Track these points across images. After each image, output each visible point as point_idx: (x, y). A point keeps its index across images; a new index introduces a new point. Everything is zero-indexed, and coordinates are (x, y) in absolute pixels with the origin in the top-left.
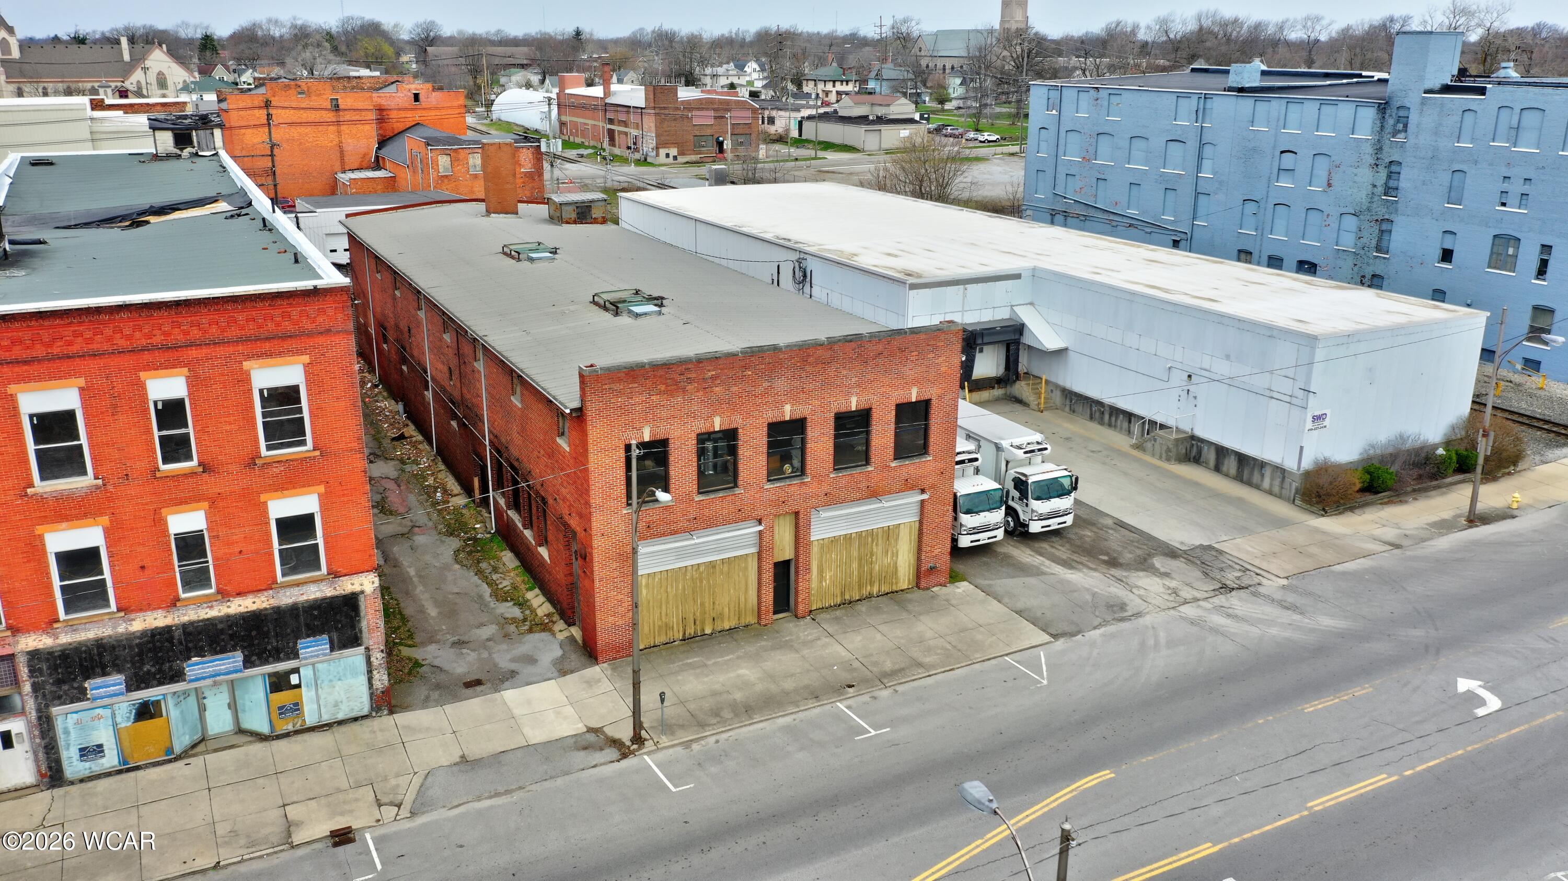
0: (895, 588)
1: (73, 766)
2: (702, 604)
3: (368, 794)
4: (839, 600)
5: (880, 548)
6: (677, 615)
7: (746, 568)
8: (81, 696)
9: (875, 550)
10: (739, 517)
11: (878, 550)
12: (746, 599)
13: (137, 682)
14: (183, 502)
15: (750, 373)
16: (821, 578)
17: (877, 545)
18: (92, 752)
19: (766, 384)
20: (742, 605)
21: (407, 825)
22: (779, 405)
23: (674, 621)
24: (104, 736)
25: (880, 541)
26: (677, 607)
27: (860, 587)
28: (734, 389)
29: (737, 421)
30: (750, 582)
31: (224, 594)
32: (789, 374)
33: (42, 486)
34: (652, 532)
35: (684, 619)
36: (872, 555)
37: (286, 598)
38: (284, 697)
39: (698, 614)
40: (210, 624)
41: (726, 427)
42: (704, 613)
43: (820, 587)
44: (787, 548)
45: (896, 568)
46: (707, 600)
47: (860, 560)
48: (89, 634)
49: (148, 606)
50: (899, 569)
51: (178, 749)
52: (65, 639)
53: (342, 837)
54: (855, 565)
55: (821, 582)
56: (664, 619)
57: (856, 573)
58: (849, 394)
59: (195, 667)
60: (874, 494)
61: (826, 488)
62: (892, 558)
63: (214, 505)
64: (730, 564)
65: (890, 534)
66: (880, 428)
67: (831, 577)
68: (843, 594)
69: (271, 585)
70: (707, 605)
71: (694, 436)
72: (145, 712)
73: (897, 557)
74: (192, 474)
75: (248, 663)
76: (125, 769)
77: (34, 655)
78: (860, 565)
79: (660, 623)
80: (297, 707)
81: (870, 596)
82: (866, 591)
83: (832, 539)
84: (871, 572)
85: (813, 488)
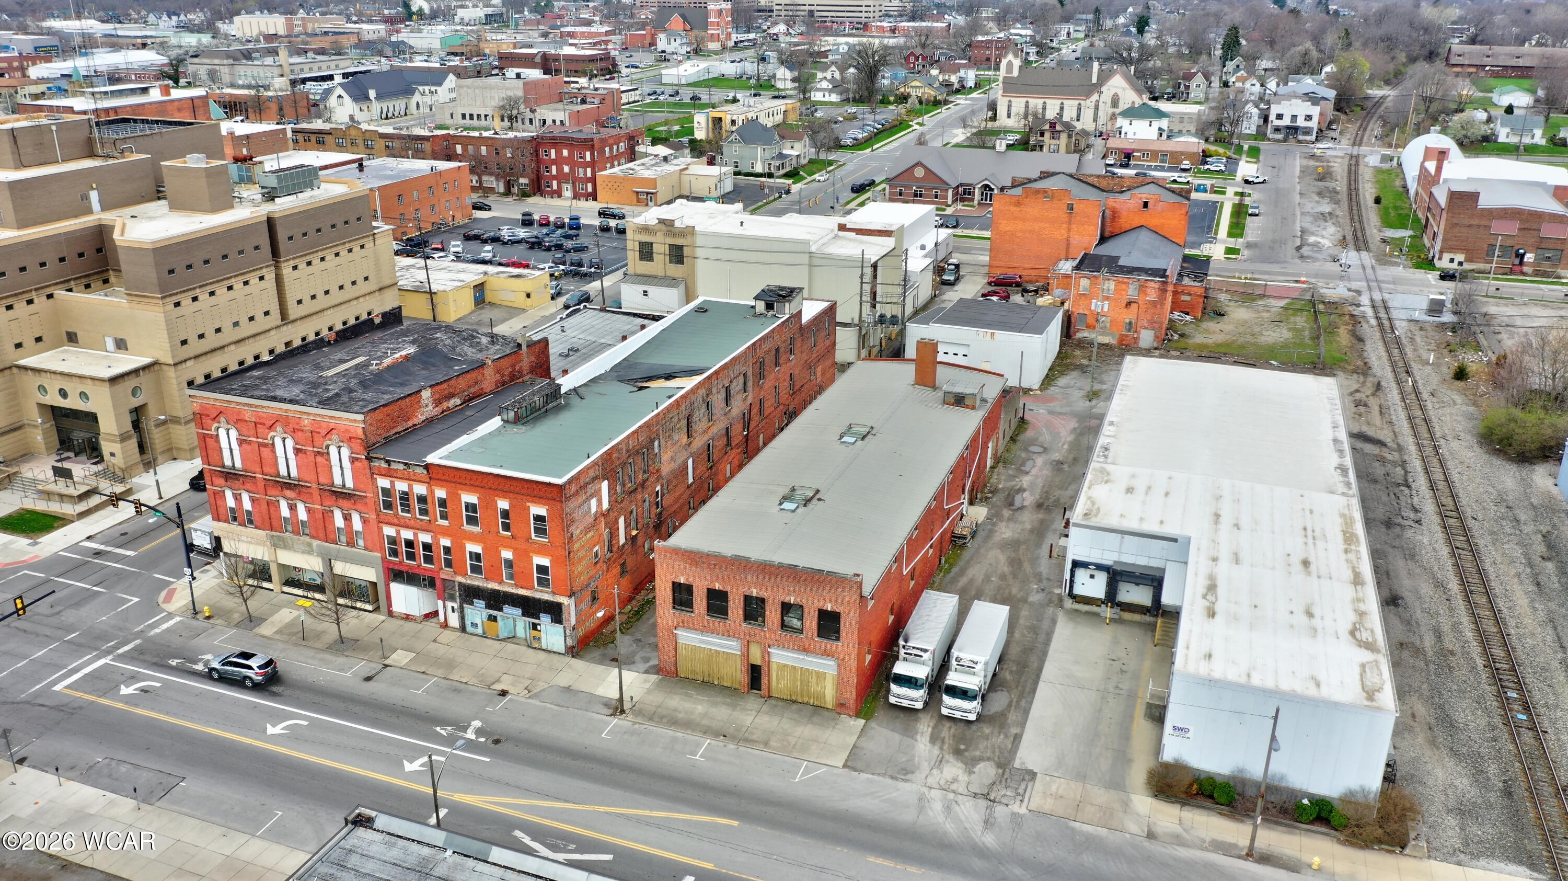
0: (823, 706)
1: (469, 628)
2: (713, 669)
3: (527, 682)
4: (791, 699)
5: (814, 680)
6: (700, 669)
7: (736, 661)
8: (472, 604)
9: (811, 681)
10: (729, 634)
12: (735, 675)
13: (488, 606)
14: (507, 547)
15: (734, 568)
16: (778, 683)
17: (812, 678)
18: (474, 625)
19: (742, 576)
20: (733, 678)
21: (523, 700)
22: (750, 588)
23: (698, 671)
24: (478, 621)
25: (814, 677)
26: (700, 665)
27: (802, 696)
28: (726, 573)
29: (727, 588)
30: (737, 668)
31: (517, 586)
32: (755, 574)
33: (467, 527)
34: (682, 625)
35: (703, 672)
36: (809, 683)
37: (538, 595)
38: (534, 633)
40: (512, 595)
41: (721, 589)
42: (713, 674)
43: (776, 687)
44: (758, 659)
45: (824, 695)
46: (715, 668)
47: (802, 682)
48: (476, 583)
49: (493, 580)
50: (826, 696)
51: (501, 637)
52: (469, 582)
53: (503, 693)
54: (799, 684)
56: (693, 668)
57: (799, 688)
58: (789, 594)
59: (507, 609)
60: (805, 650)
61: (775, 637)
62: (822, 688)
63: (515, 551)
64: (727, 656)
65: (820, 676)
66: (808, 617)
67: (784, 684)
68: (791, 696)
69: (532, 588)
70: (715, 670)
71: (705, 588)
72: (493, 619)
73: (825, 689)
74: (508, 538)
75: (523, 615)
76: (484, 636)
77: (460, 583)
78: (801, 685)
79: (689, 669)
80: (539, 639)
81: (808, 703)
82: (806, 700)
83: (785, 665)
84: (808, 691)
85: (768, 635)
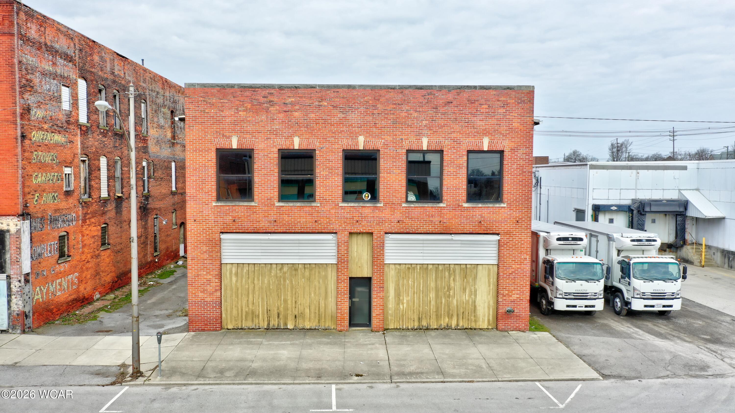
0: (473, 325)
2: (285, 301)
4: (416, 325)
5: (458, 284)
6: (263, 306)
7: (326, 277)
9: (452, 285)
10: (318, 228)
11: (457, 285)
12: (325, 304)
15: (326, 104)
16: (398, 301)
17: (454, 280)
19: (341, 115)
20: (322, 310)
22: (354, 136)
23: (260, 311)
25: (457, 278)
26: (262, 299)
27: (438, 317)
28: (312, 115)
29: (314, 144)
30: (329, 290)
32: (362, 109)
34: (233, 226)
35: (268, 311)
36: (449, 289)
39: (282, 309)
41: (304, 147)
42: (286, 309)
43: (397, 309)
44: (365, 266)
45: (475, 307)
46: (289, 298)
47: (437, 290)
50: (478, 308)
54: (432, 295)
55: (398, 304)
56: (250, 307)
57: (433, 303)
58: (419, 135)
60: (445, 230)
61: (398, 216)
62: (470, 295)
64: (311, 270)
66: (451, 169)
67: (408, 301)
68: (420, 320)
70: (289, 302)
71: (276, 150)
73: (476, 295)
78: (437, 296)
79: (247, 309)
81: (448, 328)
82: (444, 322)
83: (411, 267)
84: (448, 305)
85: (386, 214)
